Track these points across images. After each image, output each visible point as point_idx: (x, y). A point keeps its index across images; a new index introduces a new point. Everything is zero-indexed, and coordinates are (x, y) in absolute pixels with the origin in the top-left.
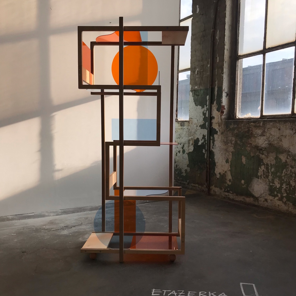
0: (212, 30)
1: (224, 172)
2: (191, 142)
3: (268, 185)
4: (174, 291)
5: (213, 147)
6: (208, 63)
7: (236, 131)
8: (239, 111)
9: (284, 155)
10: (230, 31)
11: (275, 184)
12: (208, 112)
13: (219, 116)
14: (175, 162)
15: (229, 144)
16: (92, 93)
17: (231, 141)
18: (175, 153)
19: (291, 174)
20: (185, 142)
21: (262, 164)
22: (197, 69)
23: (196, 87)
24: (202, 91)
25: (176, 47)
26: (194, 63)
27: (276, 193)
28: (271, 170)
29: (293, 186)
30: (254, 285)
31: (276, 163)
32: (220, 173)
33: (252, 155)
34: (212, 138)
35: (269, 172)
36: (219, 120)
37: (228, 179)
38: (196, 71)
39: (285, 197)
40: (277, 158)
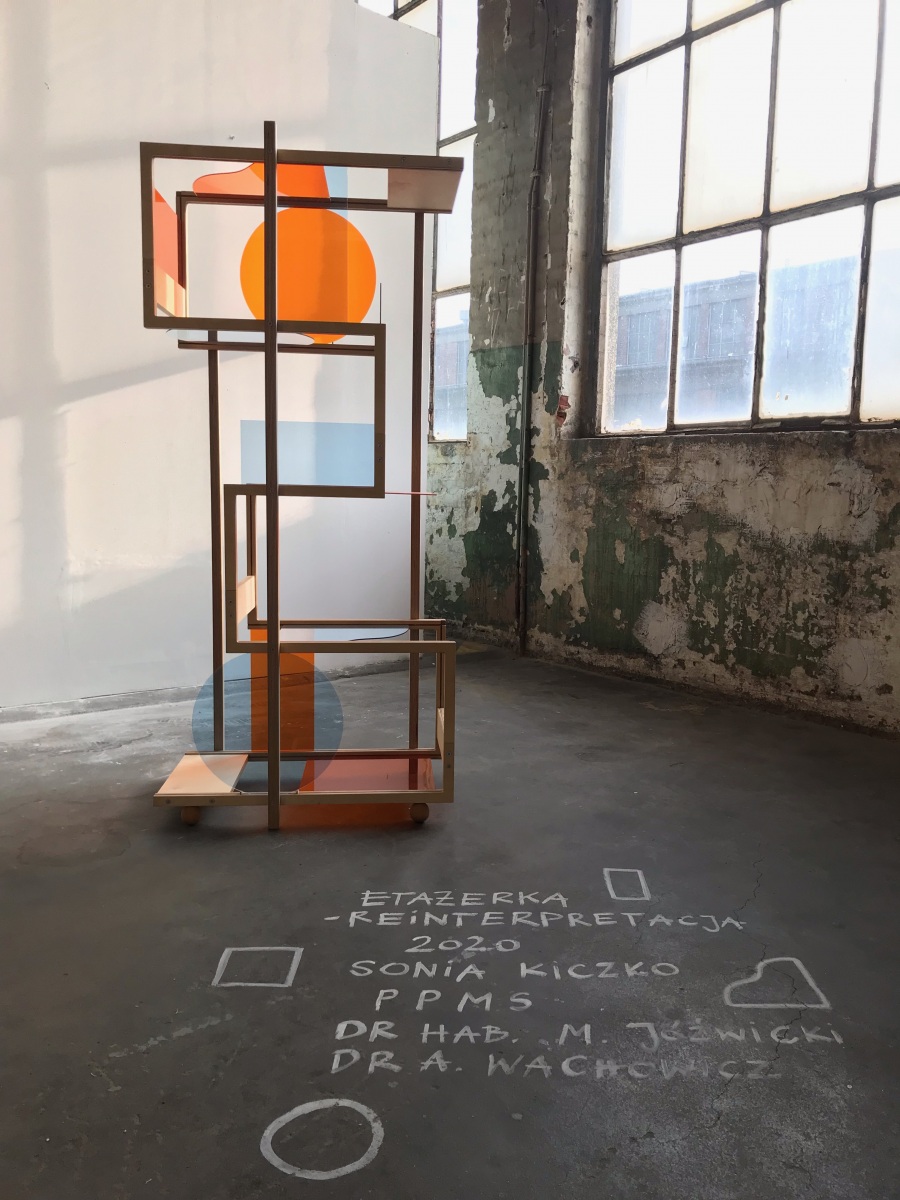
0: (532, 175)
1: (565, 589)
2: (473, 504)
3: (686, 622)
4: (424, 894)
5: (536, 515)
6: (521, 271)
7: (599, 471)
8: (609, 411)
9: (729, 534)
10: (582, 179)
11: (705, 618)
12: (522, 414)
13: (553, 426)
14: (427, 563)
15: (580, 508)
16: (183, 344)
17: (586, 498)
18: (428, 536)
19: (749, 588)
20: (457, 502)
21: (669, 561)
22: (490, 289)
23: (487, 342)
24: (505, 355)
25: (428, 218)
26: (481, 269)
27: (707, 642)
28: (694, 578)
29: (754, 620)
30: (640, 873)
31: (709, 557)
32: (554, 592)
33: (643, 536)
34: (531, 490)
35: (688, 585)
36: (553, 438)
37: (578, 608)
38: (487, 295)
39: (734, 652)
40: (710, 544)
